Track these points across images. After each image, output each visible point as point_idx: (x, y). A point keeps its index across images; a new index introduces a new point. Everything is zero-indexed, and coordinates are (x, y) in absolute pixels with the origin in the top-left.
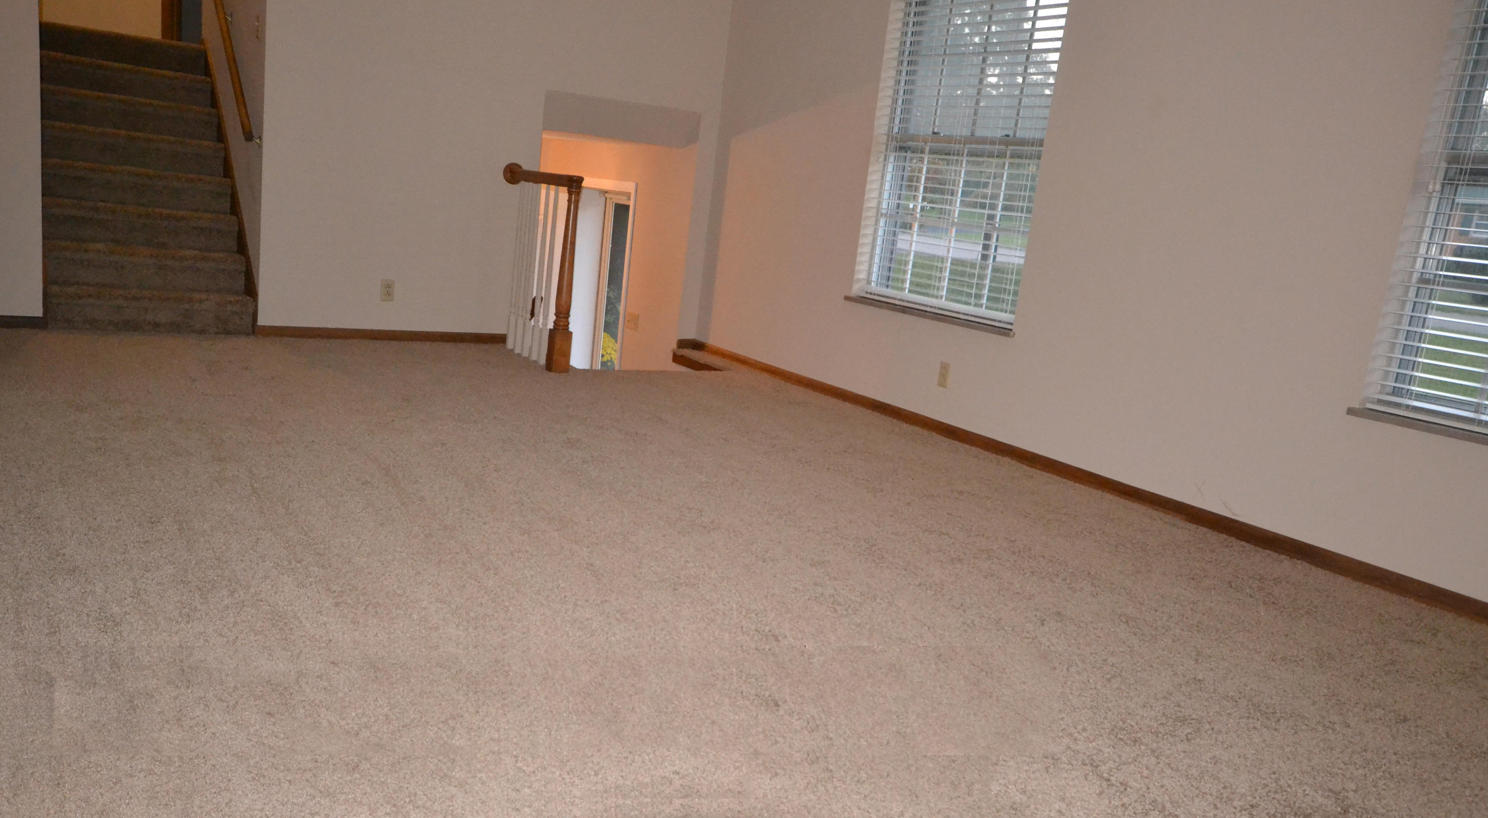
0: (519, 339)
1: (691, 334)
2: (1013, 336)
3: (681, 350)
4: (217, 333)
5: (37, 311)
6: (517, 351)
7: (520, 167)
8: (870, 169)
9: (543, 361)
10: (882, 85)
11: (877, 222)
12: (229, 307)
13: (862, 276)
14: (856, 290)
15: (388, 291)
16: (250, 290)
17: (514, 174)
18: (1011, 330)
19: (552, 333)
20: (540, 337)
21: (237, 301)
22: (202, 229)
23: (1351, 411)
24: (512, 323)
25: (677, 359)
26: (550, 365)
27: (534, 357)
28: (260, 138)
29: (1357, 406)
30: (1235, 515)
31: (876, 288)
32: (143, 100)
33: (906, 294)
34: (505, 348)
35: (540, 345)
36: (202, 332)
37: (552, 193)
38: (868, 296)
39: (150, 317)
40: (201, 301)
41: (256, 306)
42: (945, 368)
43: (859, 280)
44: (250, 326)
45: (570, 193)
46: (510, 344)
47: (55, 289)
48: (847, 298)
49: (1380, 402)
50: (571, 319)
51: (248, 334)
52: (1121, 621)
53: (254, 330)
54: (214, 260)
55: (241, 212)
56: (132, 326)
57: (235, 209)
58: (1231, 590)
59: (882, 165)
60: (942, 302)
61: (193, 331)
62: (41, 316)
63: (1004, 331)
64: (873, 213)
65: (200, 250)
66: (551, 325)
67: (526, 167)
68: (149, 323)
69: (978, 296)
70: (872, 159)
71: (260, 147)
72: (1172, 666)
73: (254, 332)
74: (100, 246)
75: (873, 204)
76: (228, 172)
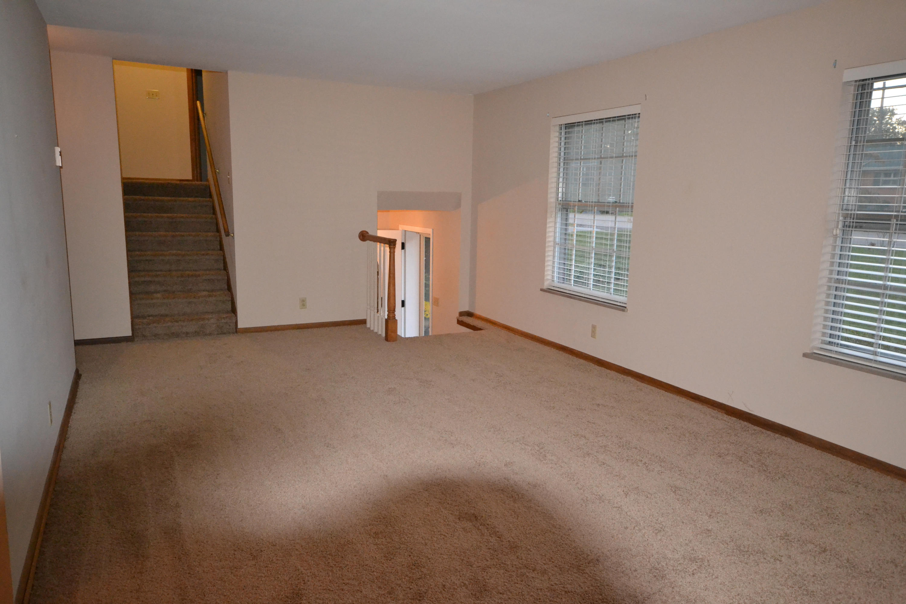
0: (372, 322)
1: (466, 309)
2: (627, 311)
3: (461, 318)
4: (218, 334)
5: (129, 333)
6: (372, 329)
7: (367, 233)
8: (548, 221)
9: (384, 335)
10: (550, 176)
11: (554, 248)
12: (223, 321)
13: (549, 277)
14: (546, 285)
15: (303, 303)
16: (234, 310)
17: (364, 236)
18: (626, 307)
19: (387, 321)
20: (382, 322)
21: (227, 317)
22: (209, 280)
23: (805, 355)
24: (369, 313)
25: (460, 323)
26: (387, 339)
27: (380, 333)
28: (233, 234)
29: (808, 352)
30: (750, 411)
31: (557, 284)
32: (179, 215)
33: (572, 287)
34: (366, 327)
35: (382, 327)
36: (210, 334)
37: (382, 248)
38: (553, 288)
39: (184, 330)
40: (208, 319)
41: (237, 319)
42: (594, 327)
43: (548, 279)
44: (234, 328)
45: (390, 248)
46: (368, 326)
47: (137, 321)
48: (542, 290)
49: (822, 349)
50: (396, 313)
51: (233, 333)
52: (672, 490)
53: (236, 331)
54: (215, 296)
55: (228, 269)
56: (176, 335)
57: (225, 268)
58: (741, 463)
59: (554, 218)
60: (590, 291)
61: (206, 335)
62: (131, 335)
63: (622, 308)
64: (552, 244)
65: (208, 291)
66: (386, 317)
67: (371, 233)
68: (184, 333)
69: (609, 289)
70: (548, 215)
71: (233, 237)
72: (695, 521)
73: (236, 332)
74: (159, 295)
75: (551, 239)
76: (222, 248)
